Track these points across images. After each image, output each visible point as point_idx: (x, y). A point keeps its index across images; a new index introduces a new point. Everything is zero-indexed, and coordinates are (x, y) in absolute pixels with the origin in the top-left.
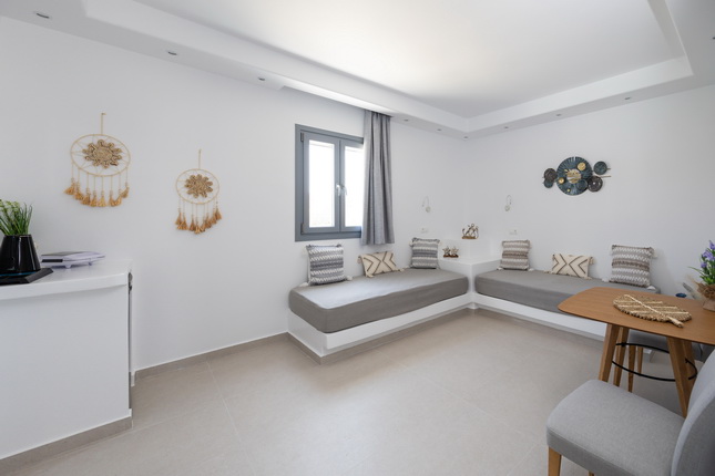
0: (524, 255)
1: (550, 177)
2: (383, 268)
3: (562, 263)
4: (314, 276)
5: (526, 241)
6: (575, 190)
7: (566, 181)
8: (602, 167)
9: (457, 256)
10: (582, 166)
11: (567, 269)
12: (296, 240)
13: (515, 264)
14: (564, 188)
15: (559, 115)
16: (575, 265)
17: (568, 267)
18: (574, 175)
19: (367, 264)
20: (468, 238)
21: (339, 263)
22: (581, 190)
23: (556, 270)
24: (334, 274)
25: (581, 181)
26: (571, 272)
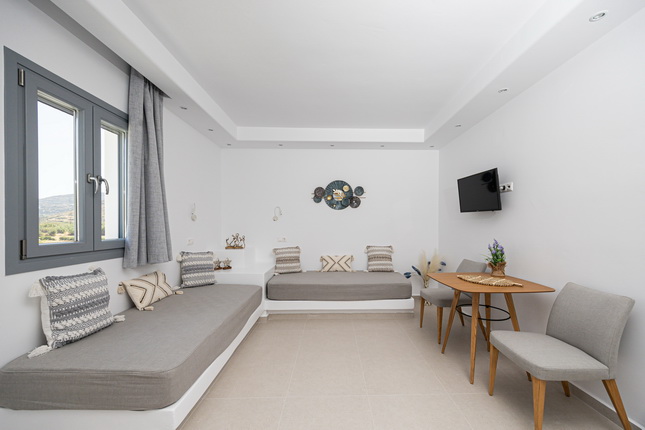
0: (297, 259)
1: (319, 195)
2: (160, 294)
3: (331, 263)
4: (66, 329)
5: (297, 248)
6: (339, 206)
7: (333, 198)
8: (360, 190)
9: (229, 268)
10: (346, 188)
11: (336, 267)
12: (8, 273)
13: (291, 268)
14: (331, 204)
15: (332, 145)
16: (342, 263)
17: (337, 265)
18: (339, 194)
19: (136, 295)
20: (233, 247)
21: (103, 300)
22: (344, 207)
23: (326, 269)
24: (100, 318)
25: (345, 199)
26: (340, 269)
